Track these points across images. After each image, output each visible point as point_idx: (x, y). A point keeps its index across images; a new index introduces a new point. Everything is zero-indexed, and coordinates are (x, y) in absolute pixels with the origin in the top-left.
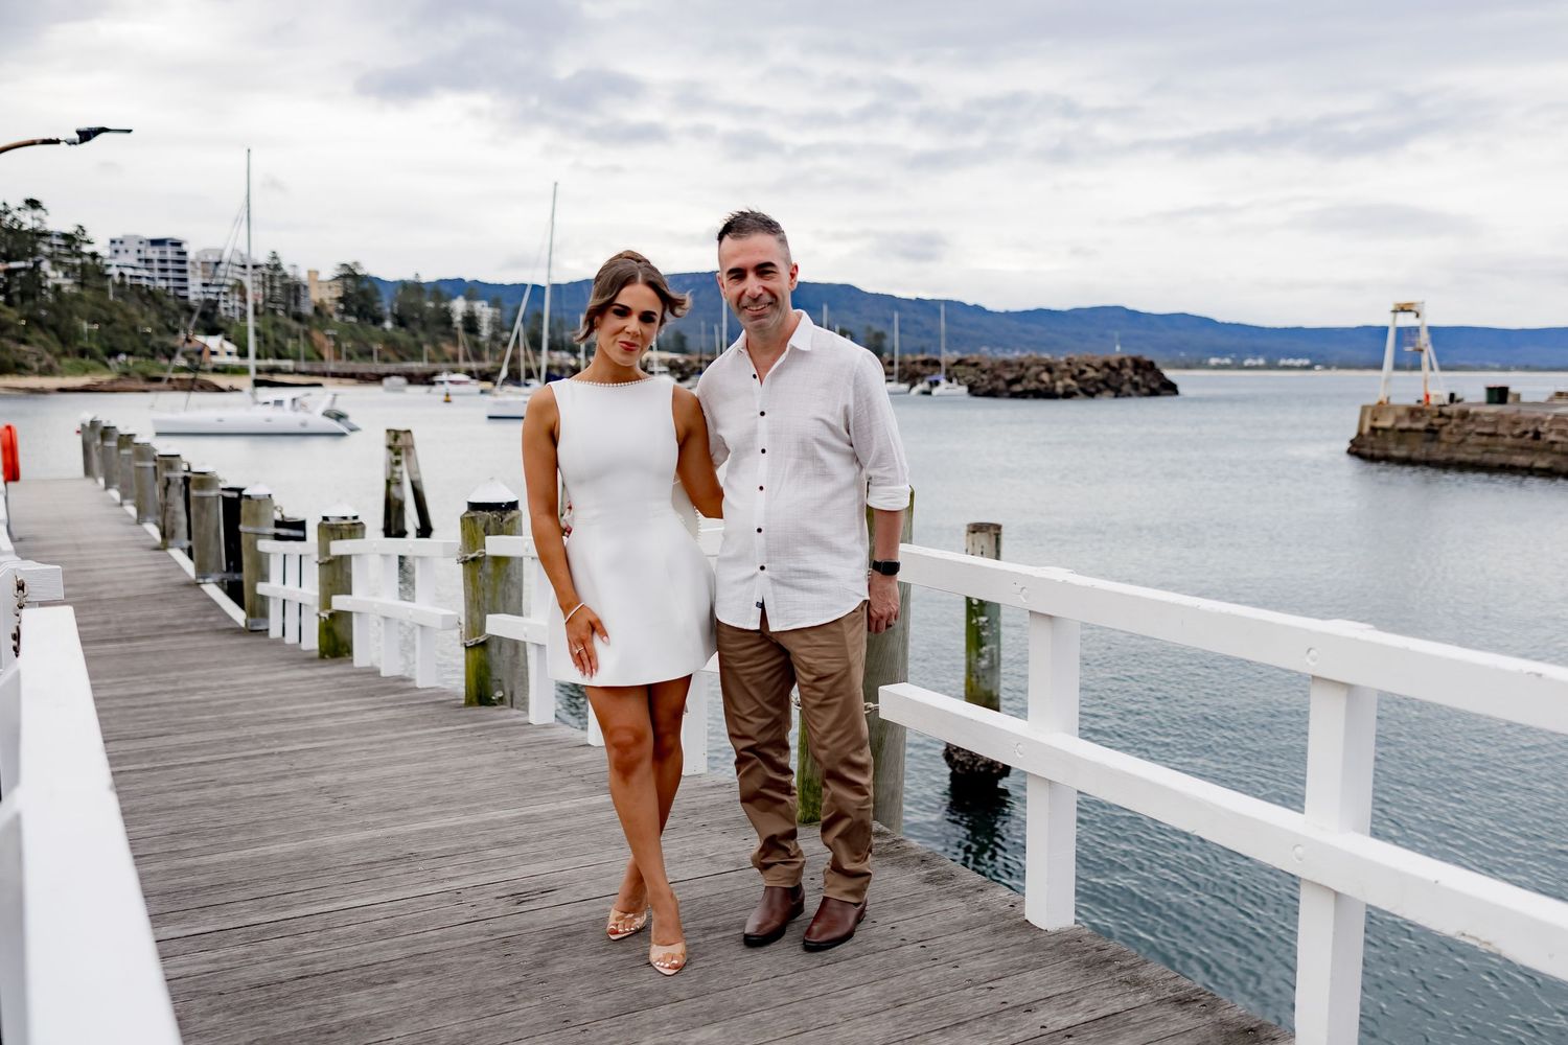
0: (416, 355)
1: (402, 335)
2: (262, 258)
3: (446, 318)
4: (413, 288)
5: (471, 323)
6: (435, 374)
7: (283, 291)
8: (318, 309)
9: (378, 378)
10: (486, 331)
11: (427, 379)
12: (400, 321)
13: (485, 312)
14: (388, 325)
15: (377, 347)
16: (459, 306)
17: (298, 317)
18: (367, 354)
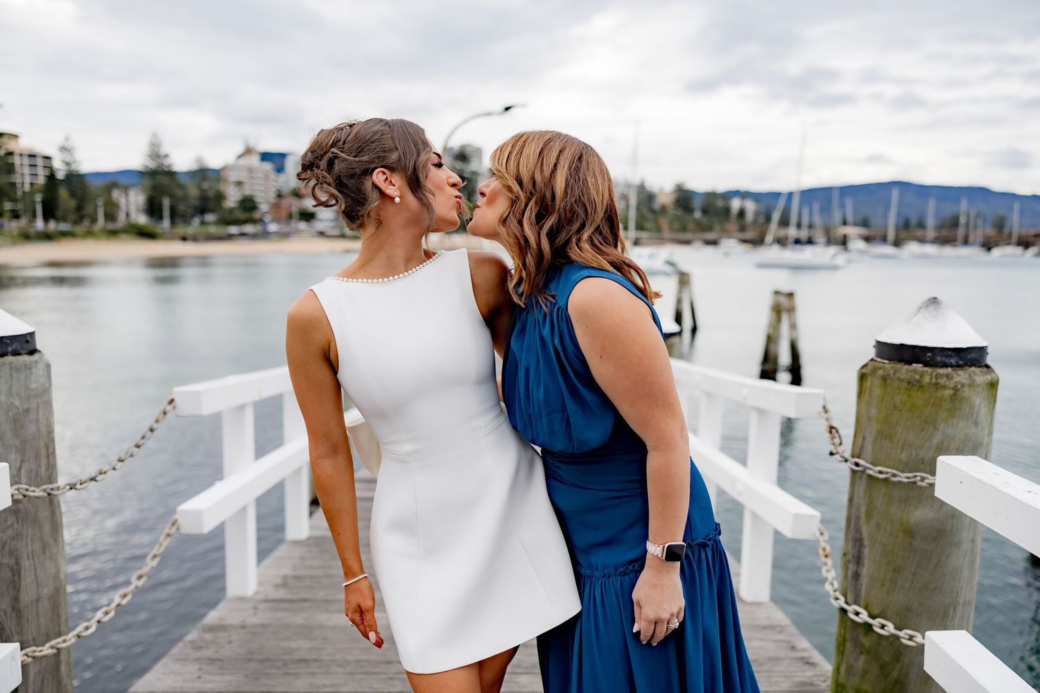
0: (709, 229)
1: (705, 220)
2: (636, 180)
3: (727, 211)
4: (712, 196)
5: (742, 213)
6: (720, 238)
7: (647, 198)
8: (664, 209)
9: (687, 242)
10: (749, 217)
11: (714, 243)
12: (705, 211)
13: (750, 206)
14: (698, 214)
15: (691, 226)
16: (736, 204)
17: (653, 211)
18: (684, 229)
